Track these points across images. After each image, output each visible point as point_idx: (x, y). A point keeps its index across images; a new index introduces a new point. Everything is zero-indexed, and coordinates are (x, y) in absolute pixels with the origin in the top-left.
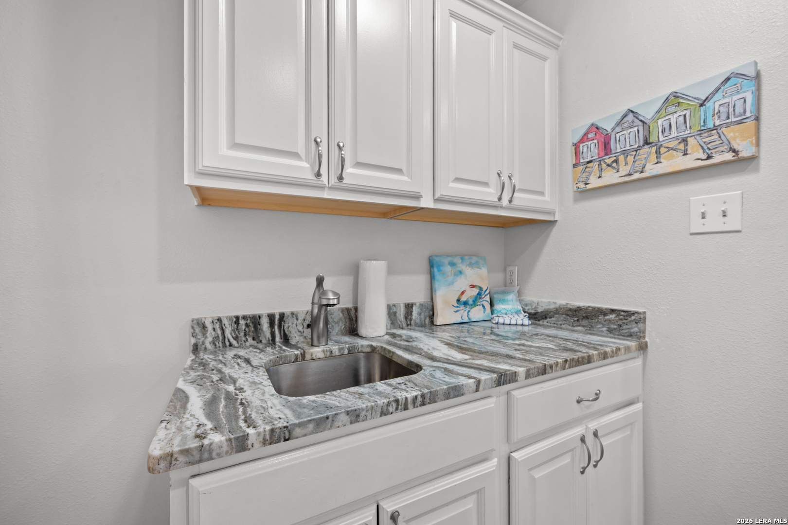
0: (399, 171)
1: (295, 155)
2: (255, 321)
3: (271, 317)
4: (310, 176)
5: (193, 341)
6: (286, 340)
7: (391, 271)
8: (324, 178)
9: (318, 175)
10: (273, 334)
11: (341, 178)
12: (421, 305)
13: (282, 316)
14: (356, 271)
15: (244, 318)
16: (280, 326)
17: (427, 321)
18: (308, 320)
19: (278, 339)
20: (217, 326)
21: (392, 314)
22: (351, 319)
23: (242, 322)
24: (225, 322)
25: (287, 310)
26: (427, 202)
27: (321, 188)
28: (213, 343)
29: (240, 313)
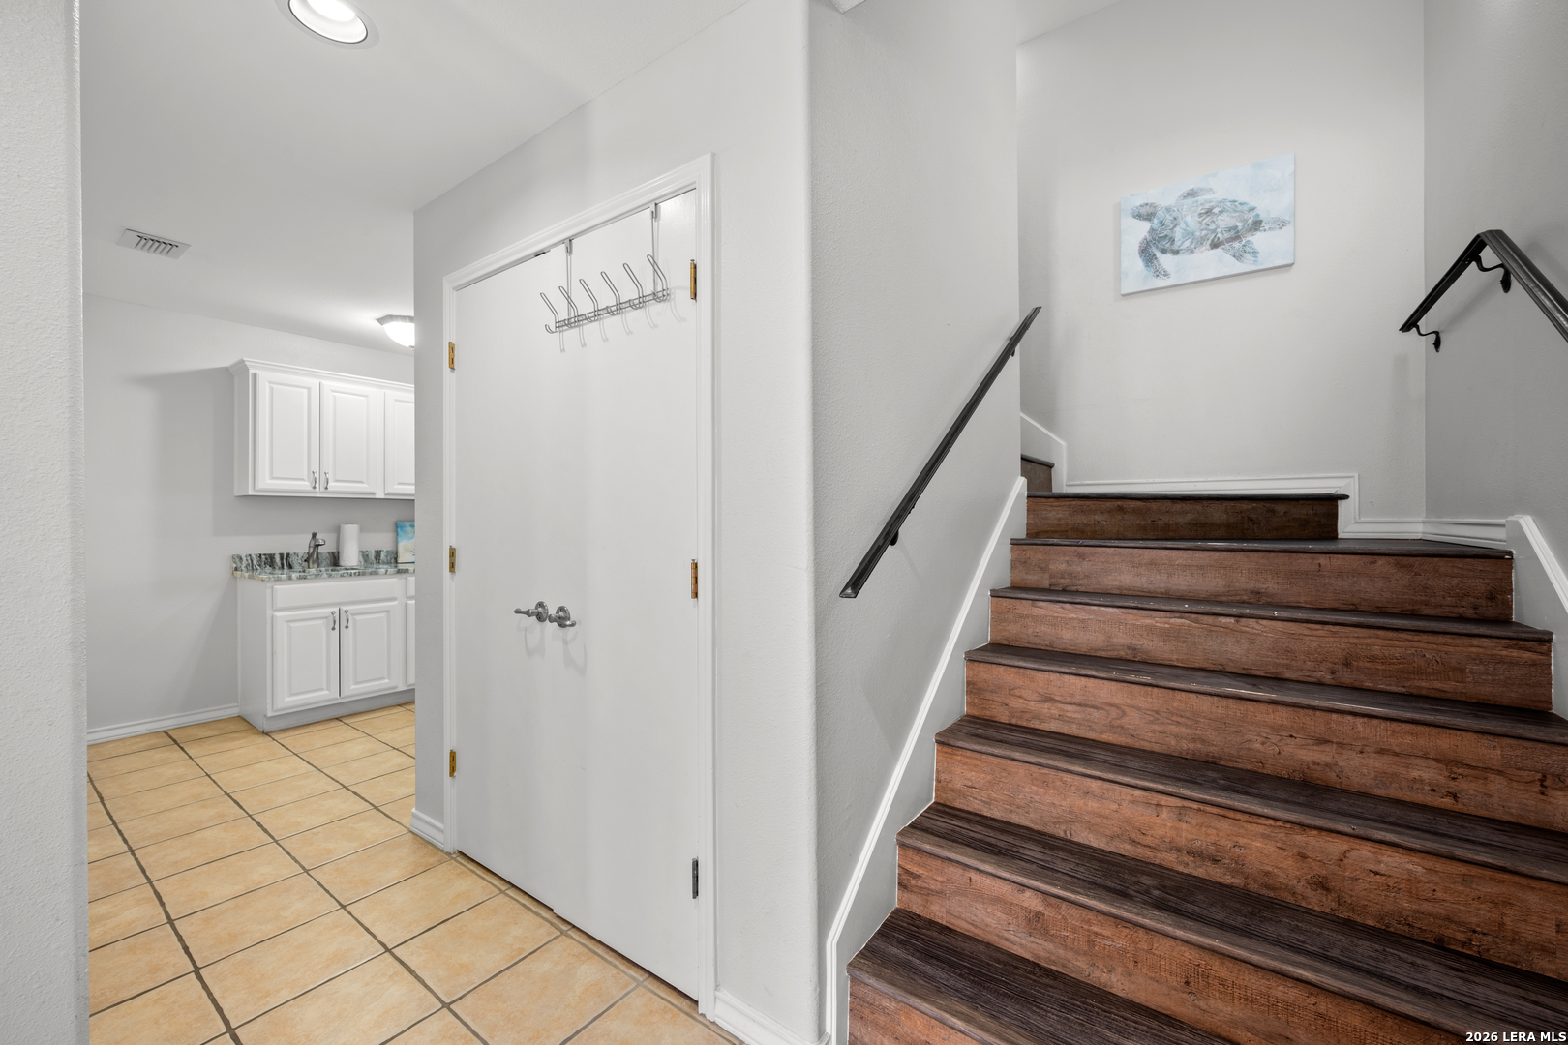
0: (362, 482)
1: (303, 480)
2: (271, 557)
3: (281, 555)
4: (310, 488)
5: (235, 566)
6: (290, 567)
7: (362, 530)
8: (317, 489)
9: (314, 487)
10: (282, 565)
11: (326, 488)
12: (388, 552)
13: (288, 555)
14: (338, 531)
15: (265, 555)
16: (287, 560)
17: (393, 561)
18: (306, 557)
19: (285, 566)
20: (249, 558)
21: (365, 555)
22: (334, 558)
23: (263, 557)
24: (253, 556)
25: (291, 552)
26: (380, 495)
27: (316, 492)
28: (246, 567)
29: (262, 553)
